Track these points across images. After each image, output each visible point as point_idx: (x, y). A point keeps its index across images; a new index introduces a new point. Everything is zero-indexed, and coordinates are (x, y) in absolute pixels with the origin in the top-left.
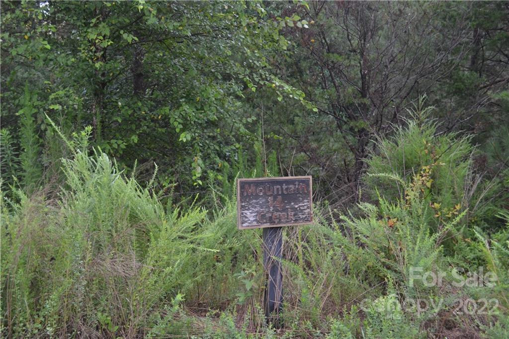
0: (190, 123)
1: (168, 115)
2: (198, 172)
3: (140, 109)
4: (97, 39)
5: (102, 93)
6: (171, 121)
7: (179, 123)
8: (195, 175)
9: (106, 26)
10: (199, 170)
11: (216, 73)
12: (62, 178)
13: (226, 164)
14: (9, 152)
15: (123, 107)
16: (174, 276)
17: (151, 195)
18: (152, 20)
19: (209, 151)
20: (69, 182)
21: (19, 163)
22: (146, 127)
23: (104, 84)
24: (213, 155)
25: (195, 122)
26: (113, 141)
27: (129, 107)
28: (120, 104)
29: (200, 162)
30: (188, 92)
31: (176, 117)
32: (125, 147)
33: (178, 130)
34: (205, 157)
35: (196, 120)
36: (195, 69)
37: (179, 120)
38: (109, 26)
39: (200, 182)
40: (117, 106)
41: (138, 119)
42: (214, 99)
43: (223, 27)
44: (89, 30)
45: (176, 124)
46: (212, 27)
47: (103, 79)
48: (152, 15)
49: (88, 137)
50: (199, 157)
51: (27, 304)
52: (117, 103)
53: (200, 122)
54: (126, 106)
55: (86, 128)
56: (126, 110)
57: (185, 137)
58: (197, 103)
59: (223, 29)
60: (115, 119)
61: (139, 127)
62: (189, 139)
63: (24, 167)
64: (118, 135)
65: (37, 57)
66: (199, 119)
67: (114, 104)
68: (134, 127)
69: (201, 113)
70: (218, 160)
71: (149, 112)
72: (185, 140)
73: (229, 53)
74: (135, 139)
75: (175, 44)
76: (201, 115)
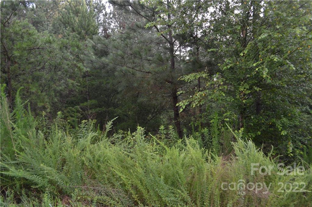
0: (286, 126)
1: (275, 122)
2: (291, 150)
3: (261, 120)
4: (244, 90)
5: (244, 113)
6: (277, 125)
7: (281, 126)
8: (289, 151)
9: (247, 84)
10: (291, 149)
11: (298, 103)
12: (232, 150)
13: (304, 146)
14: (207, 137)
15: (253, 119)
16: (284, 200)
17: (271, 160)
18: (269, 81)
19: (296, 140)
20: (236, 152)
21: (211, 142)
22: (264, 128)
23: (245, 109)
24: (297, 142)
25: (288, 126)
26: (249, 134)
27: (256, 119)
28: (252, 117)
29: (291, 145)
30: (284, 112)
31: (279, 123)
32: (254, 137)
33: (280, 130)
34: (294, 142)
35: (289, 125)
36: (288, 101)
37: (281, 125)
38: (248, 85)
39: (292, 155)
40: (251, 118)
41: (260, 124)
42: (298, 115)
43: (301, 81)
44: (240, 87)
45: (279, 127)
46: (296, 81)
47: (245, 107)
48: (268, 79)
49: (242, 133)
50: (291, 143)
51: (219, 203)
52: (251, 117)
53: (291, 126)
54: (255, 118)
55: (241, 129)
56: (255, 120)
57: (284, 133)
58: (289, 117)
59: (301, 82)
60: (250, 124)
61: (261, 127)
62: (286, 134)
63: (213, 144)
64: (251, 131)
65: (219, 99)
66: (290, 125)
67: (250, 117)
68: (258, 127)
69: (291, 122)
70: (300, 144)
71: (265, 121)
72: (284, 134)
73: (305, 93)
74: (259, 133)
75: (277, 90)
76: (291, 123)
